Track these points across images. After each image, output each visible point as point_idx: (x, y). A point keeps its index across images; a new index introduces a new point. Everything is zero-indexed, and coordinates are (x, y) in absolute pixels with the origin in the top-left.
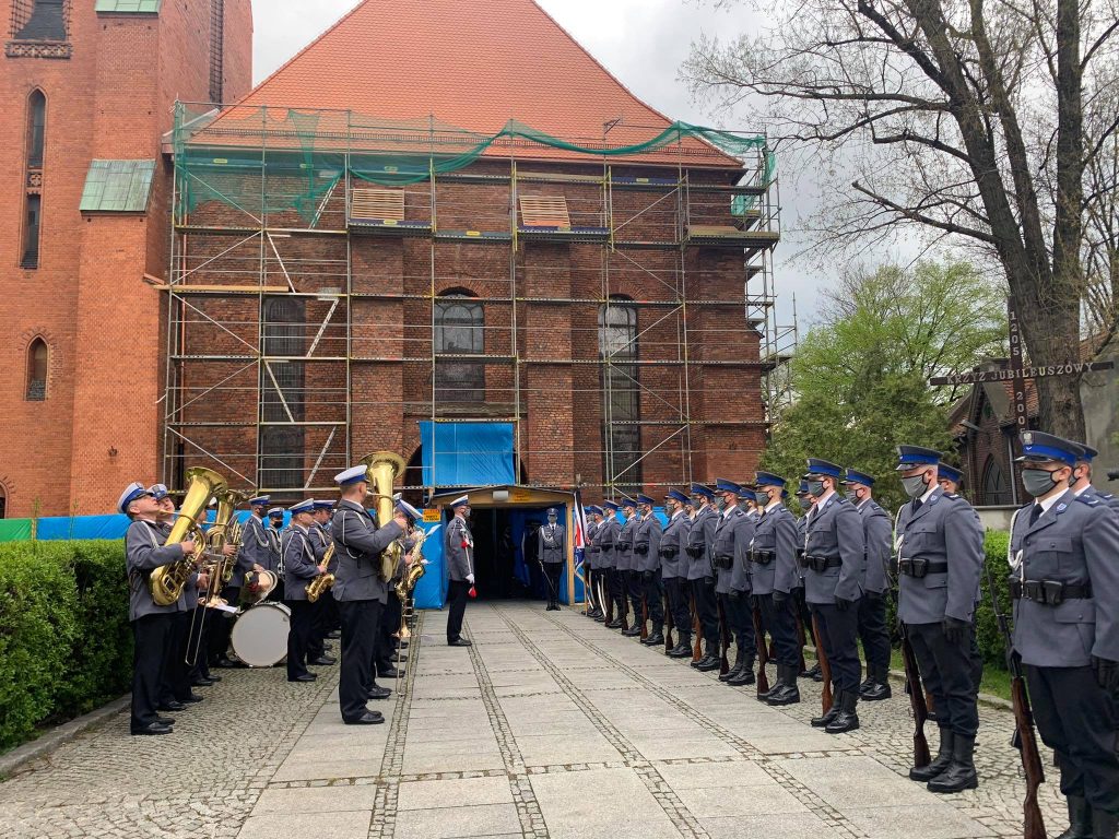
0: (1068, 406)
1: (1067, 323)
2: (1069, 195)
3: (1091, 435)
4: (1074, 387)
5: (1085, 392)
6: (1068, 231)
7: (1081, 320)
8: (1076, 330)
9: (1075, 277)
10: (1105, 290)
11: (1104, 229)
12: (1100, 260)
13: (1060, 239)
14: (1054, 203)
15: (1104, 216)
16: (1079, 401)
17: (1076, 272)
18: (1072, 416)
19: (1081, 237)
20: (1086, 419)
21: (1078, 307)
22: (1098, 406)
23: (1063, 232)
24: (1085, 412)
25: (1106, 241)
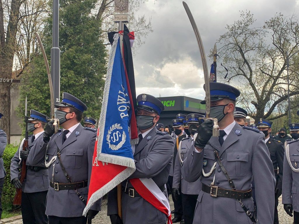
0: (5, 95)
1: (8, 63)
2: (14, 13)
3: (13, 107)
4: (9, 89)
5: (12, 91)
6: (13, 27)
7: (13, 63)
8: (12, 66)
9: (13, 46)
10: (25, 53)
11: (27, 30)
12: (24, 42)
13: (9, 30)
14: (9, 15)
15: (27, 26)
16: (9, 94)
17: (13, 44)
18: (6, 100)
19: (17, 30)
20: (12, 101)
21: (13, 57)
22: (16, 97)
23: (11, 27)
24: (11, 98)
25: (26, 34)
